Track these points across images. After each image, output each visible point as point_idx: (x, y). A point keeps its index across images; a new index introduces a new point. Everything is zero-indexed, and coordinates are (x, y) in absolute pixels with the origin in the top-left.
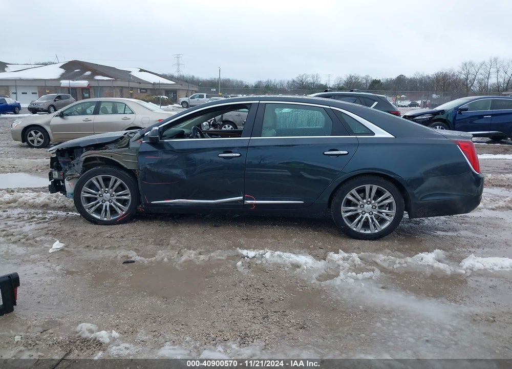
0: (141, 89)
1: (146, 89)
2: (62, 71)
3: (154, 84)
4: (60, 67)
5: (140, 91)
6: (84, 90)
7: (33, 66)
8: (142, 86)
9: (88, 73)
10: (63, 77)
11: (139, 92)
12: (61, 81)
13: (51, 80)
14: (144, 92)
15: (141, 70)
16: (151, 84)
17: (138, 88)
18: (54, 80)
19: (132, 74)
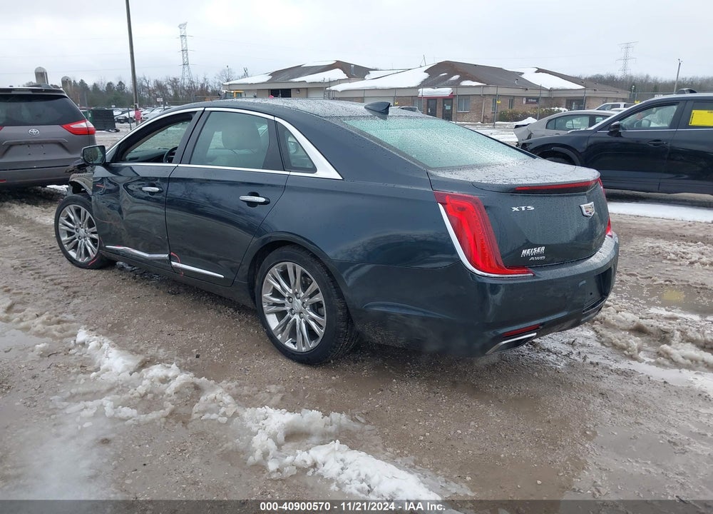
0: (528, 98)
1: (537, 99)
2: (426, 75)
3: (551, 90)
4: (425, 72)
5: (527, 101)
6: (445, 101)
7: (396, 72)
8: (530, 93)
9: (456, 77)
10: (424, 84)
11: (524, 102)
12: (420, 90)
13: (409, 88)
14: (532, 103)
15: (539, 71)
16: (547, 90)
17: (524, 97)
18: (412, 88)
19: (523, 76)
